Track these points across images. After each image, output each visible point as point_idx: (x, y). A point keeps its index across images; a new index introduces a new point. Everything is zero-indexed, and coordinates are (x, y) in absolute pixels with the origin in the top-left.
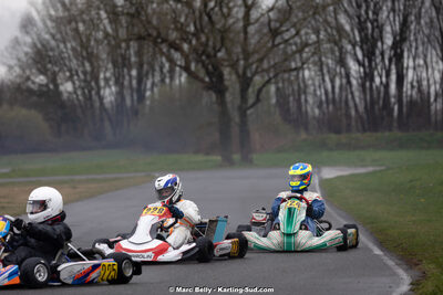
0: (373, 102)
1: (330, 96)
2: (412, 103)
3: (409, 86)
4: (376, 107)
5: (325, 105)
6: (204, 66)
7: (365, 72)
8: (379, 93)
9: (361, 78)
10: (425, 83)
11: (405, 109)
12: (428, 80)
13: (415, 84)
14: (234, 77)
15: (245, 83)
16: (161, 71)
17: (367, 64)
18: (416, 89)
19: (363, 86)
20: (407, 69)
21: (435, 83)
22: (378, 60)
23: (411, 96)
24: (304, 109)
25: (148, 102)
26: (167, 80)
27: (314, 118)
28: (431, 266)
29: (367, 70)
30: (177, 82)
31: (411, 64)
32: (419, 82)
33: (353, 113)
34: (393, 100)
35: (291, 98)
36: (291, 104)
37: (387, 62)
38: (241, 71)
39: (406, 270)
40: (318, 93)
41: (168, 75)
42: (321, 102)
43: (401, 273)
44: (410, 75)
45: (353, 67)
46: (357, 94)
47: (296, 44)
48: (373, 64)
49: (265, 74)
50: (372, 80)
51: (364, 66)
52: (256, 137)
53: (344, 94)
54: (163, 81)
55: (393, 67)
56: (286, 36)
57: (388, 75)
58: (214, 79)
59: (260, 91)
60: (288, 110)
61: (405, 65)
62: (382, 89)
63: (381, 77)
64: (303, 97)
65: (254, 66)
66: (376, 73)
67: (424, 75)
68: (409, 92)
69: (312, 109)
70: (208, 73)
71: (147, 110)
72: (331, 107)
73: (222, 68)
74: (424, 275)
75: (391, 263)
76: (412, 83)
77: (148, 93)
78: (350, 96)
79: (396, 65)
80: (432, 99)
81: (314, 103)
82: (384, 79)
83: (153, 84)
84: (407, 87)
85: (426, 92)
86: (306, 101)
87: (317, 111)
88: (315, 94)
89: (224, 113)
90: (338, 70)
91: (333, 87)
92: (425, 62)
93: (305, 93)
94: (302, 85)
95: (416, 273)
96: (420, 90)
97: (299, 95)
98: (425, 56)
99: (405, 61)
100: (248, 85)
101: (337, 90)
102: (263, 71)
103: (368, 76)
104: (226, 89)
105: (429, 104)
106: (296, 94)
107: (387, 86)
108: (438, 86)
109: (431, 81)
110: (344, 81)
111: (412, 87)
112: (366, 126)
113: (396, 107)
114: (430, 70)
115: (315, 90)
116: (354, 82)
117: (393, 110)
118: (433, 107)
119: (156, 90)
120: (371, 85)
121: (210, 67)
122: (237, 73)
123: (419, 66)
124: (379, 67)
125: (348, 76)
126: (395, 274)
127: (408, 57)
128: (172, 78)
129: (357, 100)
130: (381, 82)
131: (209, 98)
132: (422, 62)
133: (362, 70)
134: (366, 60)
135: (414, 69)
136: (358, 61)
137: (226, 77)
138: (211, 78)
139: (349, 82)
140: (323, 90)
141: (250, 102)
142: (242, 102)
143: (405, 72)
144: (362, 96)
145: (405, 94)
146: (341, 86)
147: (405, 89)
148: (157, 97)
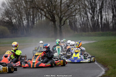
0: (94, 24)
1: (83, 22)
2: (105, 24)
3: (104, 20)
4: (95, 25)
5: (82, 25)
6: (50, 15)
7: (92, 16)
8: (96, 21)
9: (91, 18)
10: (108, 19)
11: (103, 26)
12: (109, 18)
13: (105, 19)
14: (58, 18)
15: (61, 19)
17: (93, 14)
18: (105, 21)
19: (92, 20)
20: (103, 15)
21: (111, 19)
22: (96, 13)
23: (104, 22)
24: (76, 26)
25: (35, 25)
26: (40, 19)
28: (110, 67)
29: (93, 16)
30: (43, 19)
31: (104, 14)
32: (106, 19)
33: (89, 27)
34: (100, 23)
35: (73, 23)
36: (73, 25)
37: (98, 14)
38: (60, 16)
39: (104, 68)
40: (80, 22)
41: (40, 17)
43: (102, 68)
44: (104, 17)
45: (89, 15)
46: (90, 22)
47: (74, 9)
48: (94, 14)
49: (66, 17)
50: (94, 18)
51: (92, 15)
53: (87, 22)
54: (39, 19)
55: (100, 15)
56: (71, 7)
57: (98, 17)
58: (53, 18)
59: (65, 21)
60: (72, 26)
61: (103, 14)
62: (97, 21)
63: (96, 17)
64: (76, 23)
65: (63, 15)
66: (95, 16)
67: (108, 17)
68: (104, 21)
69: (78, 26)
70: (51, 17)
71: (35, 26)
72: (83, 25)
73: (55, 16)
74: (108, 69)
75: (100, 66)
76: (104, 19)
77: (35, 22)
78: (88, 23)
79: (101, 15)
80: (110, 23)
81: (79, 24)
82: (97, 18)
83: (37, 20)
84: (103, 20)
85: (108, 21)
86: (77, 24)
87: (80, 27)
88: (79, 22)
90: (85, 16)
91: (84, 20)
92: (108, 13)
93: (77, 22)
94: (76, 20)
95: (106, 69)
96: (107, 21)
98: (108, 12)
99: (103, 13)
100: (62, 20)
101: (85, 21)
102: (65, 16)
103: (93, 17)
104: (56, 21)
105: (109, 25)
106: (74, 22)
107: (98, 20)
108: (111, 20)
109: (110, 18)
110: (87, 18)
111: (105, 20)
112: (93, 30)
113: (100, 25)
114: (109, 16)
115: (79, 21)
116: (89, 19)
118: (110, 25)
119: (37, 21)
120: (94, 20)
121: (52, 15)
123: (106, 14)
124: (96, 15)
125: (88, 17)
126: (101, 69)
127: (103, 12)
128: (41, 18)
130: (96, 19)
131: (51, 23)
132: (107, 13)
133: (91, 16)
134: (92, 13)
135: (105, 15)
136: (90, 13)
137: (56, 18)
138: (52, 18)
139: (88, 19)
140: (81, 21)
141: (62, 24)
142: (60, 24)
143: (103, 16)
144: (91, 22)
145: (103, 22)
146: (86, 20)
147: (103, 21)
148: (38, 23)
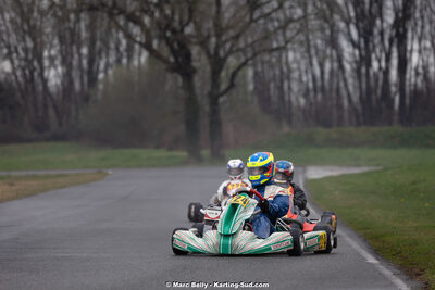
0: (369, 91)
1: (319, 83)
2: (416, 93)
3: (413, 73)
4: (373, 97)
5: (312, 94)
6: (169, 43)
7: (360, 55)
8: (377, 80)
9: (356, 61)
10: (432, 69)
11: (407, 101)
13: (420, 70)
14: (204, 57)
15: (217, 63)
16: (117, 48)
17: (362, 44)
18: (421, 77)
19: (358, 71)
20: (411, 51)
22: (377, 41)
23: (416, 85)
24: (287, 98)
25: (101, 87)
26: (125, 61)
27: (299, 107)
29: (364, 53)
30: (136, 63)
31: (416, 46)
32: (425, 68)
33: (345, 103)
34: (393, 89)
35: (272, 85)
36: (272, 92)
37: (387, 43)
38: (212, 51)
39: (405, 281)
40: (304, 79)
41: (125, 54)
42: (308, 90)
43: (400, 283)
44: (415, 59)
45: (348, 51)
46: (350, 81)
47: (278, 20)
48: (371, 45)
49: (241, 54)
50: (369, 65)
51: (359, 48)
52: (228, 129)
53: (335, 81)
54: (119, 61)
56: (267, 10)
57: (388, 59)
58: (180, 59)
59: (234, 74)
61: (409, 48)
62: (381, 76)
63: (379, 61)
64: (286, 84)
65: (228, 46)
66: (373, 56)
68: (413, 80)
69: (297, 99)
70: (173, 52)
71: (99, 96)
72: (319, 96)
73: (190, 46)
74: (427, 286)
75: (387, 272)
76: (416, 70)
77: (101, 76)
78: (342, 84)
79: (399, 52)
81: (299, 91)
82: (383, 64)
83: (108, 65)
84: (410, 74)
85: (433, 79)
86: (290, 88)
87: (302, 101)
88: (300, 80)
89: (191, 101)
90: (328, 52)
91: (322, 73)
92: (433, 44)
93: (289, 79)
94: (285, 69)
95: (417, 284)
96: (426, 78)
97: (282, 82)
98: (433, 37)
99: (409, 42)
100: (221, 68)
101: (327, 76)
102: (239, 50)
103: (365, 60)
106: (278, 80)
107: (386, 72)
110: (336, 65)
111: (417, 74)
112: (361, 119)
113: (397, 99)
115: (300, 76)
116: (348, 67)
117: (393, 101)
119: (110, 72)
120: (368, 71)
121: (176, 45)
122: (208, 53)
123: (425, 48)
124: (378, 50)
125: (340, 59)
126: (392, 285)
127: (413, 39)
128: (130, 58)
129: (351, 88)
130: (380, 68)
131: (174, 81)
132: (428, 44)
133: (357, 52)
134: (362, 41)
135: (420, 52)
136: (352, 41)
137: (195, 56)
138: (176, 58)
139: (341, 67)
140: (310, 76)
141: (223, 87)
142: (213, 88)
143: (408, 55)
144: (357, 84)
145: (407, 83)
146: (332, 71)
147: (408, 76)
148: (111, 79)
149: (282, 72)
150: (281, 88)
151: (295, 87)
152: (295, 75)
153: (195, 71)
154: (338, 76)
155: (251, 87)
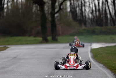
1: (97, 8)
5: (94, 12)
19: (114, 2)
24: (84, 14)
25: (5, 10)
27: (89, 18)
35: (78, 9)
36: (78, 12)
40: (91, 6)
42: (93, 11)
46: (111, 7)
52: (59, 28)
64: (83, 8)
71: (5, 14)
72: (98, 13)
77: (5, 6)
78: (107, 8)
81: (89, 10)
83: (8, 1)
86: (85, 10)
87: (90, 15)
91: (99, 3)
93: (84, 6)
94: (83, 2)
97: (82, 7)
101: (101, 5)
106: (80, 6)
112: (115, 22)
115: (90, 5)
119: (9, 4)
129: (111, 10)
131: (35, 8)
139: (107, 1)
140: (94, 5)
141: (56, 10)
142: (52, 10)
144: (113, 8)
146: (103, 2)
148: (10, 7)
149: (82, 3)
150: (81, 10)
151: (87, 9)
152: (87, 4)
153: (44, 3)
154: (105, 5)
155: (69, 10)
